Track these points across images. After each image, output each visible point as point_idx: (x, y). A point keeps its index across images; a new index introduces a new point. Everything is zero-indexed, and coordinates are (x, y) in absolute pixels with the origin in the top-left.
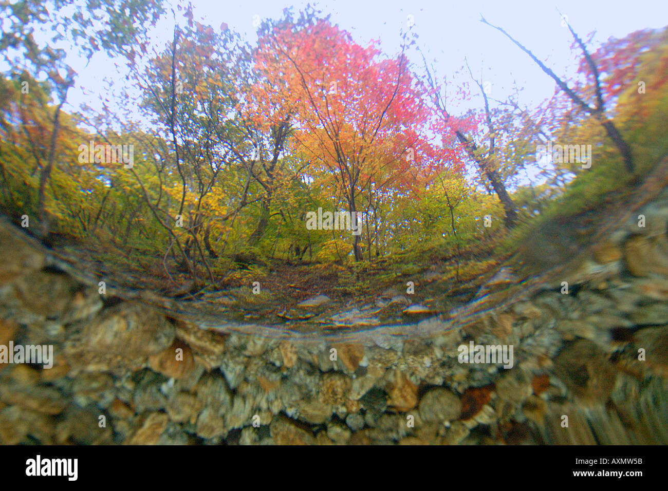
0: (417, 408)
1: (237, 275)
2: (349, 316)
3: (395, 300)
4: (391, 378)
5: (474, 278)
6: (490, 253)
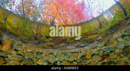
5: (94, 38)
6: (97, 34)
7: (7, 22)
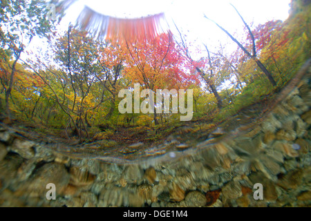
0: (184, 200)
1: (100, 134)
2: (152, 150)
3: (172, 142)
4: (171, 187)
6: (211, 121)
7: (11, 98)
